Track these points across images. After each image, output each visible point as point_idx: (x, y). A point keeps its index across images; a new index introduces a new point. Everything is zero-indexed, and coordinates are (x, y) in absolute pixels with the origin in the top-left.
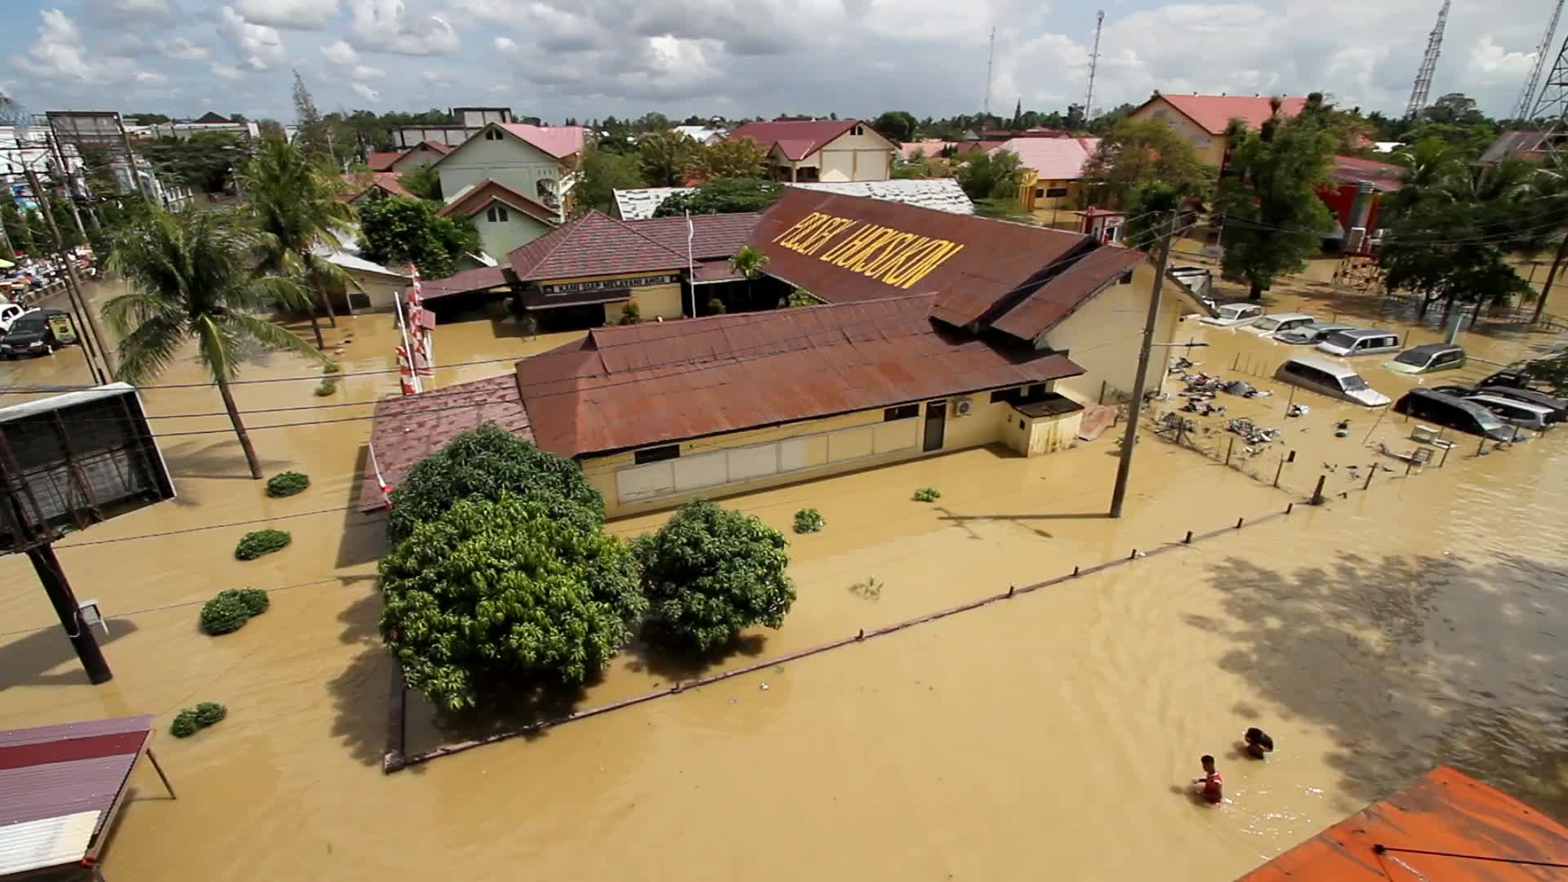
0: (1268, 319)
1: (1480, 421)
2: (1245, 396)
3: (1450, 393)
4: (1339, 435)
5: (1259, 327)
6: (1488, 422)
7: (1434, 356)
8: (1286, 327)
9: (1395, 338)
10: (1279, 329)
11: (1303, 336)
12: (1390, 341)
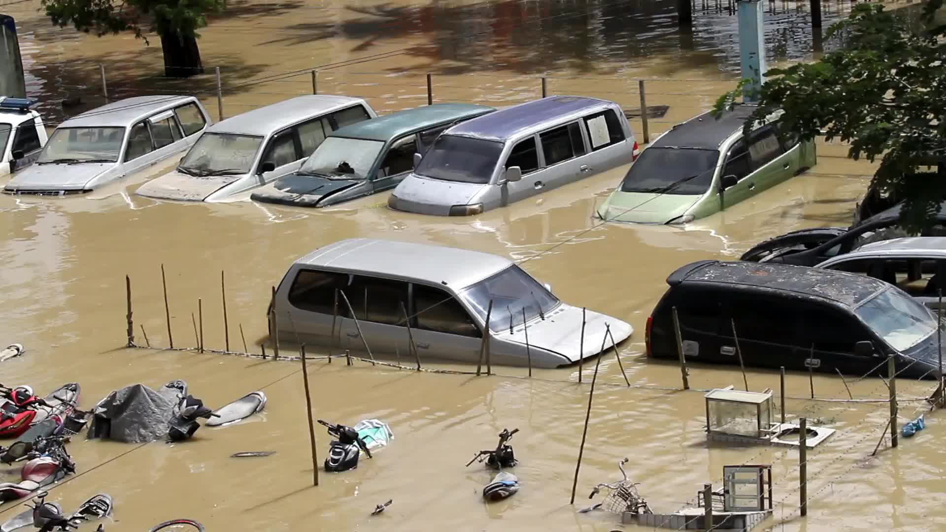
0: (228, 137)
1: (875, 327)
2: (176, 437)
3: (785, 260)
4: (493, 496)
5: (203, 171)
6: (898, 324)
7: (724, 148)
8: (286, 150)
9: (609, 115)
10: (265, 166)
11: (345, 168)
12: (599, 129)
